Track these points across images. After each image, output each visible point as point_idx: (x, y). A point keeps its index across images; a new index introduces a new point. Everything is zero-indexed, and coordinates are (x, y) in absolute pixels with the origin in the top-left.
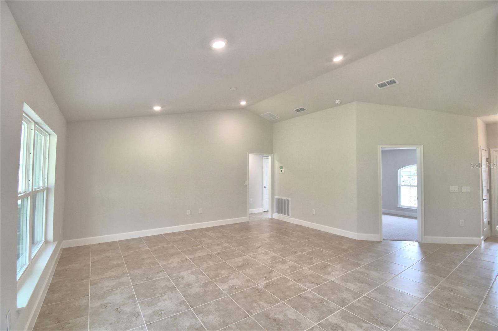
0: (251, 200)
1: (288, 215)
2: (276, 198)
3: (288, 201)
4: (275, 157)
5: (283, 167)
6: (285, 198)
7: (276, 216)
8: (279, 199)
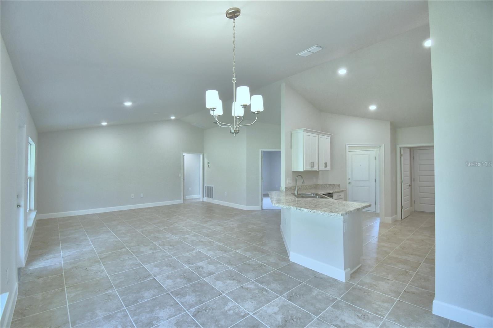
0: (190, 188)
1: (212, 198)
2: (206, 186)
3: (212, 187)
4: (205, 155)
5: (210, 163)
6: (210, 186)
7: (206, 199)
8: (207, 187)
